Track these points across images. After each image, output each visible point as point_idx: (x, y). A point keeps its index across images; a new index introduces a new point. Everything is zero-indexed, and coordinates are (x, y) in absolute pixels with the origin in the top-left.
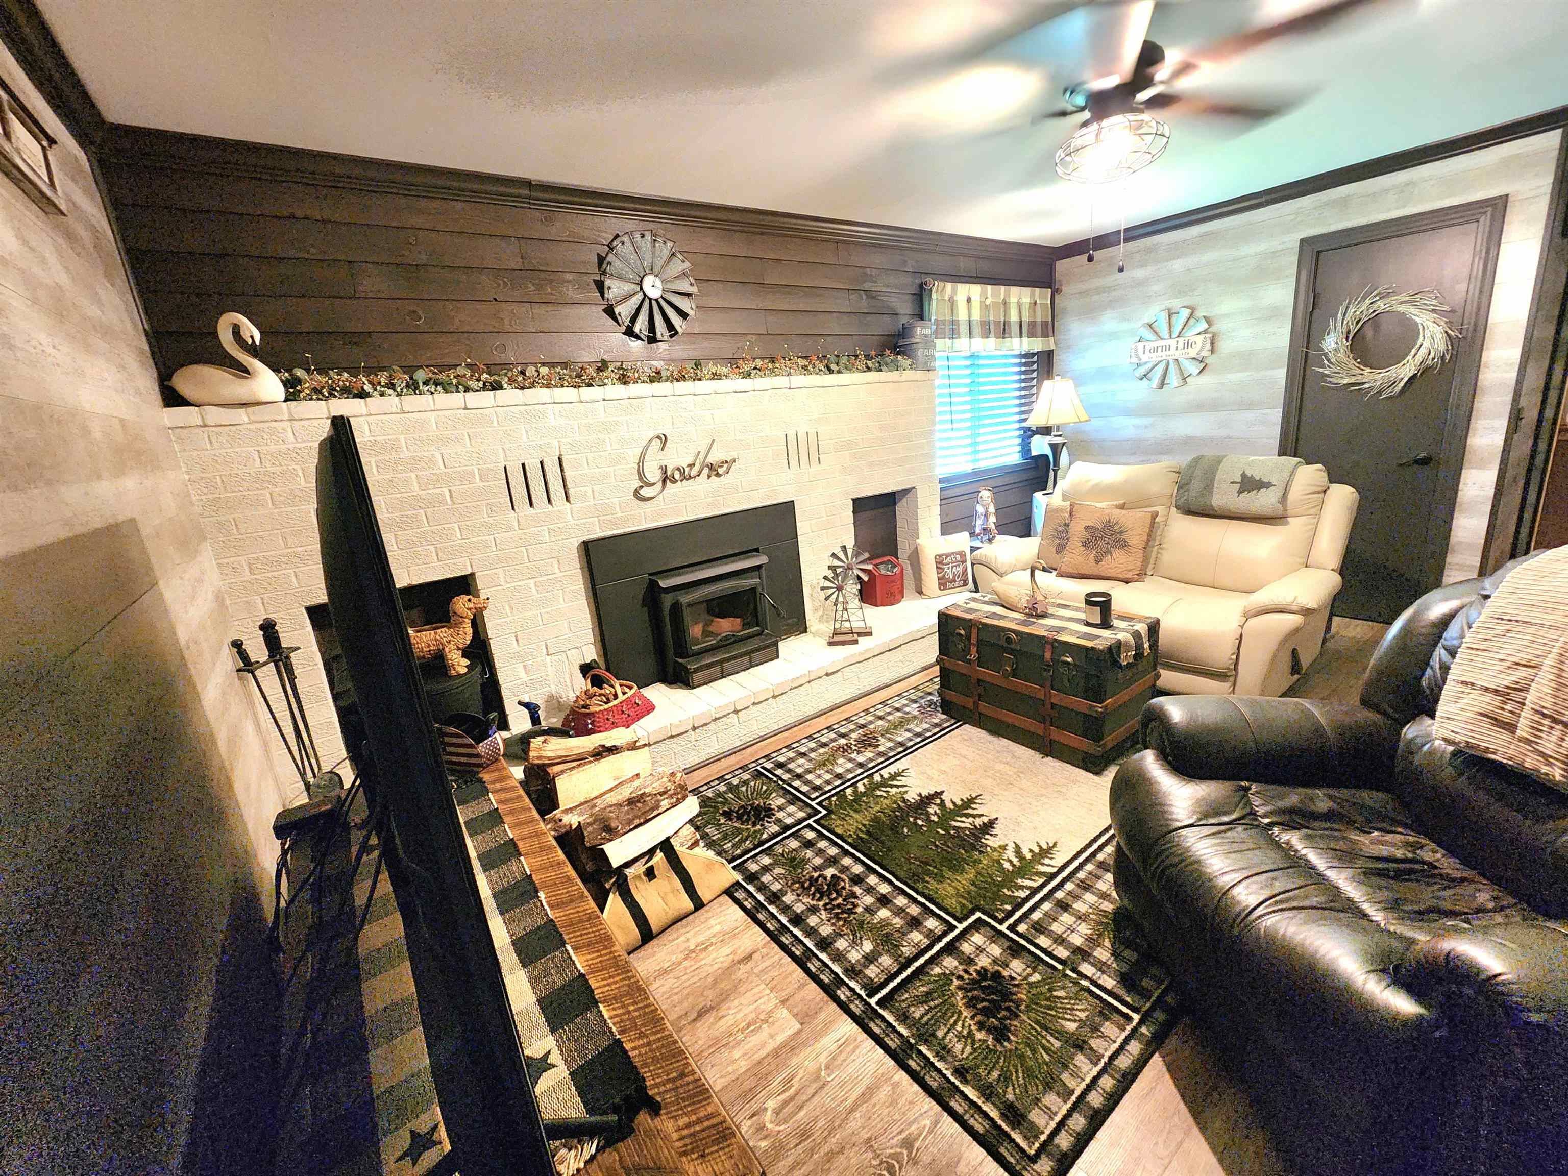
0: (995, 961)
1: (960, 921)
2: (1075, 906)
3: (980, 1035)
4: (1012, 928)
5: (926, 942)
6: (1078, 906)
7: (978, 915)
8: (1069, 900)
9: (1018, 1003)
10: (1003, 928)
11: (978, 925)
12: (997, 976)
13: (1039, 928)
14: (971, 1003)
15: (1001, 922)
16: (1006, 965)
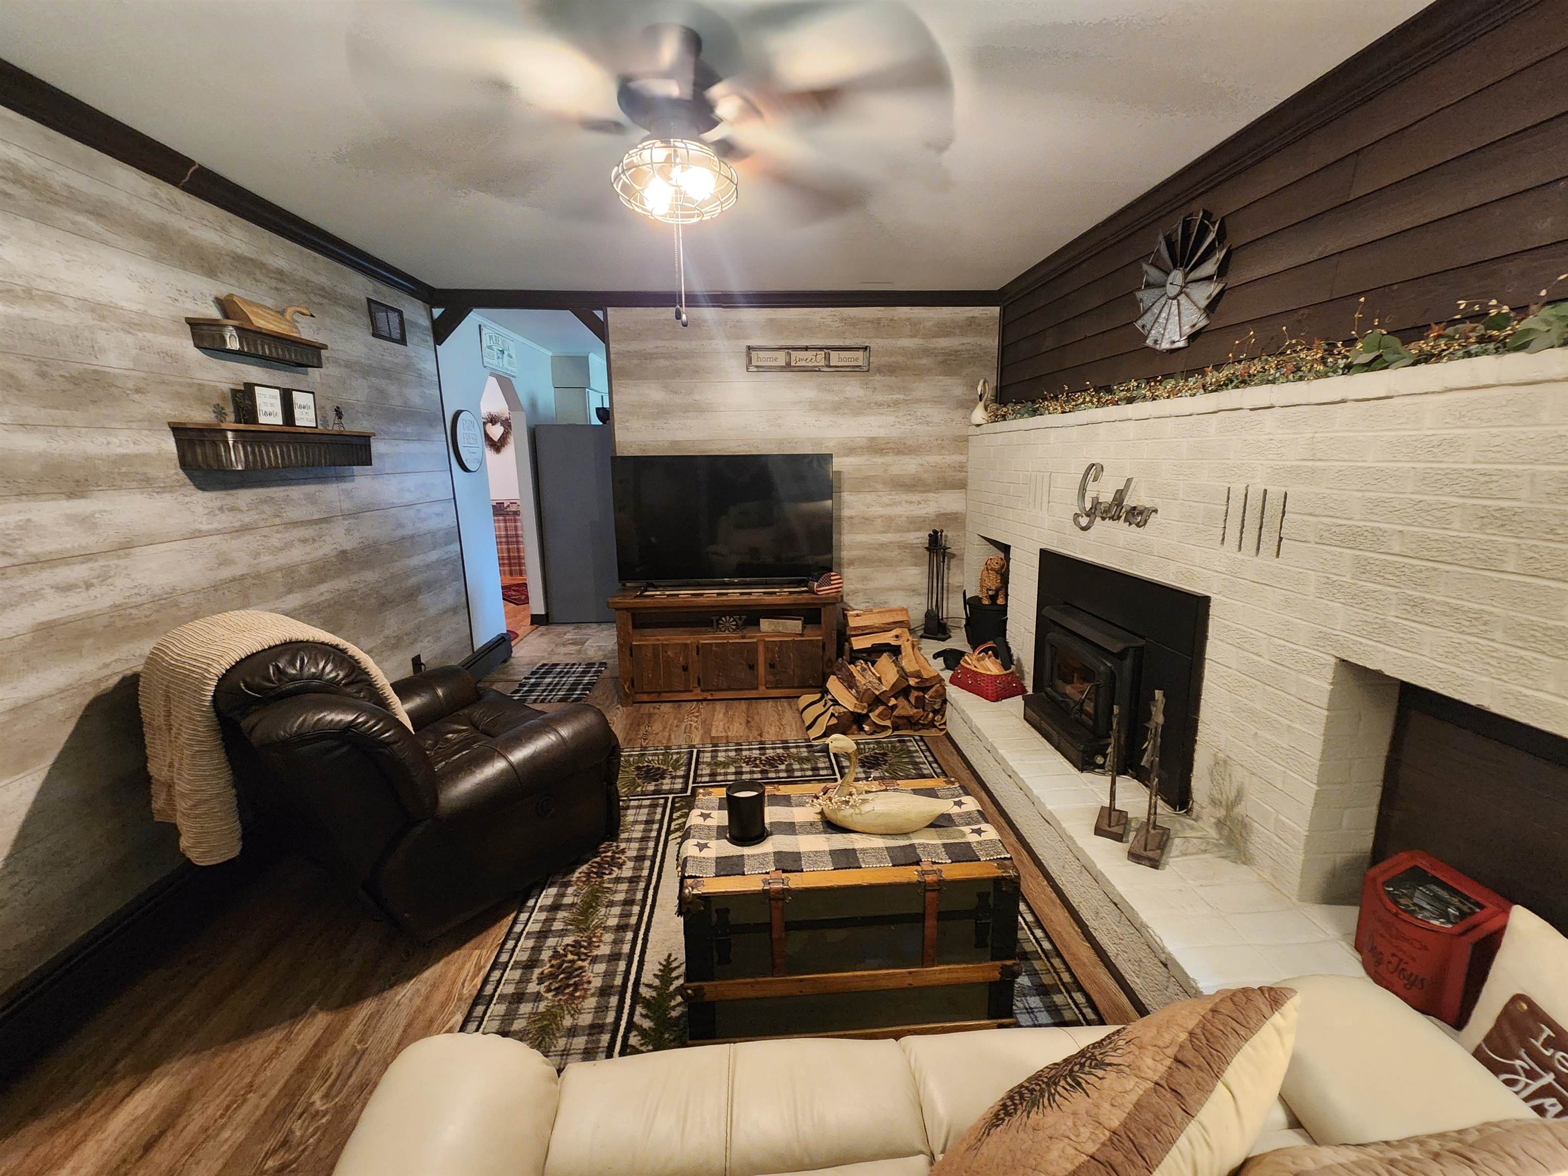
0: (662, 784)
1: (693, 788)
2: (643, 826)
3: (646, 764)
4: (666, 799)
5: (699, 772)
6: (641, 827)
7: (689, 793)
8: (648, 827)
9: (639, 778)
10: (671, 796)
11: (685, 790)
12: (657, 780)
13: (654, 806)
14: (659, 768)
15: (674, 798)
16: (656, 785)
